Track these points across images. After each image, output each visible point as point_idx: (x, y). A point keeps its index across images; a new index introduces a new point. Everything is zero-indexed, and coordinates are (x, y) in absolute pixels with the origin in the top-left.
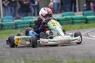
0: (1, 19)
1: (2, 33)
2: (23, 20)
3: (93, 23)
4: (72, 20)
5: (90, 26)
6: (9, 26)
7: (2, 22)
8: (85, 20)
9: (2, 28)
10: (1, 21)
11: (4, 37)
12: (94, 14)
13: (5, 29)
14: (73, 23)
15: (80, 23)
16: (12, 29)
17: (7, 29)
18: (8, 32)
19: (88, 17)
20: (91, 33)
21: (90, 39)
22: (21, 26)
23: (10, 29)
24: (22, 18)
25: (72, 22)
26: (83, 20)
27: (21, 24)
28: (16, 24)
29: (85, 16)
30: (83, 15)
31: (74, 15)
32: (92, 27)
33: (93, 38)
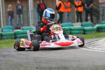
0: (1, 29)
1: (1, 43)
2: (23, 30)
3: (90, 34)
4: (70, 31)
5: (88, 36)
6: (9, 36)
7: (2, 32)
8: (83, 31)
9: (1, 37)
10: (1, 30)
11: (4, 47)
12: (92, 25)
13: (4, 39)
14: (72, 33)
15: (78, 34)
16: (11, 38)
17: (7, 39)
18: (8, 42)
19: (85, 28)
20: (87, 44)
21: (87, 50)
22: (21, 36)
23: (9, 38)
24: (21, 29)
25: (70, 33)
26: (81, 31)
27: (20, 34)
28: (15, 34)
29: (83, 27)
30: (82, 26)
31: (72, 26)
32: (89, 38)
33: (89, 49)
